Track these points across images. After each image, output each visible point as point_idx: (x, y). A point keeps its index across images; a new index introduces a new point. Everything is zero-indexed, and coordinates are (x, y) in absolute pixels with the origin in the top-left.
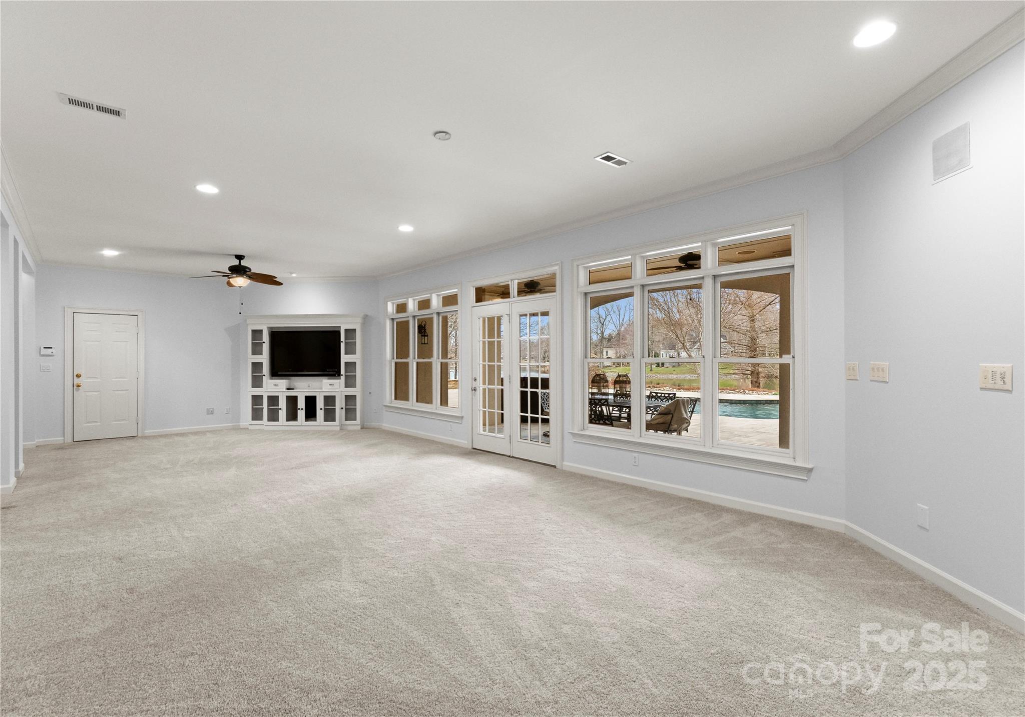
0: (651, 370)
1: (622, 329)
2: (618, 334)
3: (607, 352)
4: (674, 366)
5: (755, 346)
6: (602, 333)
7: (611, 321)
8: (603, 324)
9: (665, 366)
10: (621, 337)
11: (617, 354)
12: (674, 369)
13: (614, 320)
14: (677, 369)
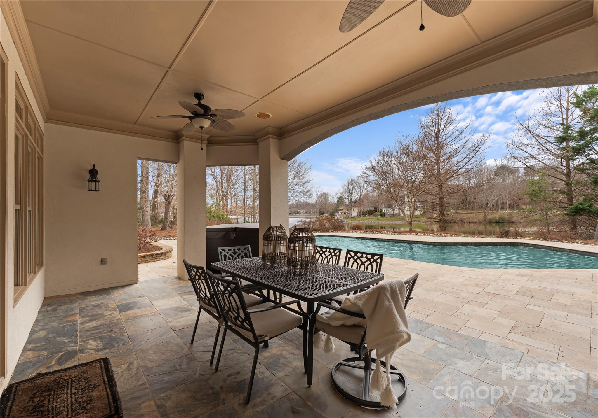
0: (378, 219)
1: (362, 196)
2: (360, 199)
3: (353, 209)
4: (391, 217)
5: (442, 204)
6: (351, 199)
7: (356, 192)
8: (351, 194)
9: (386, 217)
10: (361, 201)
11: (359, 210)
12: (391, 218)
13: (357, 192)
14: (393, 218)
